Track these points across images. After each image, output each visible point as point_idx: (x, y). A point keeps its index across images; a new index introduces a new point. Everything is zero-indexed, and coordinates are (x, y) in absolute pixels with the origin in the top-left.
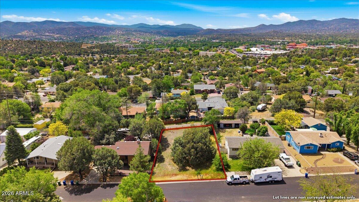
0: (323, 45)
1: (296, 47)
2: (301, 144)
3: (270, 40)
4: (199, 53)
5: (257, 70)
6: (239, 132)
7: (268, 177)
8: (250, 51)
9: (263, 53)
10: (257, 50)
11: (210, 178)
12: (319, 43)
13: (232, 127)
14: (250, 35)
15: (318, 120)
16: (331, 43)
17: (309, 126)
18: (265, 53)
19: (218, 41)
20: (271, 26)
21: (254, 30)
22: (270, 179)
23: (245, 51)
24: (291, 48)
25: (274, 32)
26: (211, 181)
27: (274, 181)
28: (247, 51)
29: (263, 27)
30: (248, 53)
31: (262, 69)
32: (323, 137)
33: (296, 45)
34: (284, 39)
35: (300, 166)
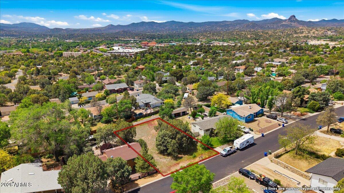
0: (167, 43)
1: (148, 45)
2: (246, 116)
3: (123, 39)
4: (62, 53)
5: (138, 67)
6: (189, 118)
7: (247, 143)
8: (113, 50)
9: (127, 52)
10: (119, 49)
11: (207, 157)
12: (164, 42)
13: (180, 115)
14: (102, 34)
15: (235, 98)
16: (172, 41)
17: (234, 103)
18: (128, 52)
19: (71, 41)
20: (119, 26)
21: (104, 30)
22: (248, 144)
23: (108, 50)
24: (145, 46)
25: (124, 31)
26: (210, 159)
27: (250, 144)
28: (111, 50)
29: (111, 27)
30: (113, 52)
31: (141, 65)
32: (251, 108)
33: (148, 44)
34: (135, 39)
35: (252, 131)
